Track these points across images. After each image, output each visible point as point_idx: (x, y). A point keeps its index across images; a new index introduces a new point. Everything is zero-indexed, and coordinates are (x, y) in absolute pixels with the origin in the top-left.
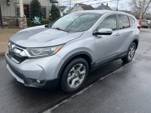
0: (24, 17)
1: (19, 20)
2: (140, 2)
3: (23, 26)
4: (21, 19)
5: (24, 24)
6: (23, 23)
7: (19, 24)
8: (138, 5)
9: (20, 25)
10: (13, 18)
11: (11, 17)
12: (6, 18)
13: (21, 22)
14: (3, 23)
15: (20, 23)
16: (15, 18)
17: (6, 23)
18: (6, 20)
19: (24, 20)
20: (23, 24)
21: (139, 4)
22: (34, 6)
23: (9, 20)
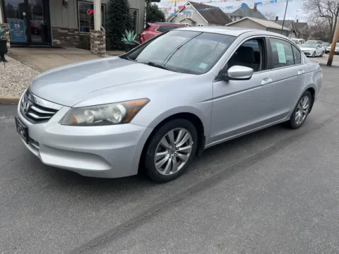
0: (101, 29)
1: (92, 37)
2: (329, 4)
3: (99, 49)
4: (97, 35)
5: (101, 44)
6: (99, 42)
7: (89, 45)
8: (324, 10)
9: (93, 47)
10: (73, 32)
11: (68, 30)
12: (60, 31)
13: (96, 40)
14: (53, 41)
15: (93, 42)
16: (76, 32)
17: (58, 42)
18: (59, 36)
19: (102, 37)
20: (99, 44)
21: (327, 7)
22: (116, 8)
23: (66, 35)
